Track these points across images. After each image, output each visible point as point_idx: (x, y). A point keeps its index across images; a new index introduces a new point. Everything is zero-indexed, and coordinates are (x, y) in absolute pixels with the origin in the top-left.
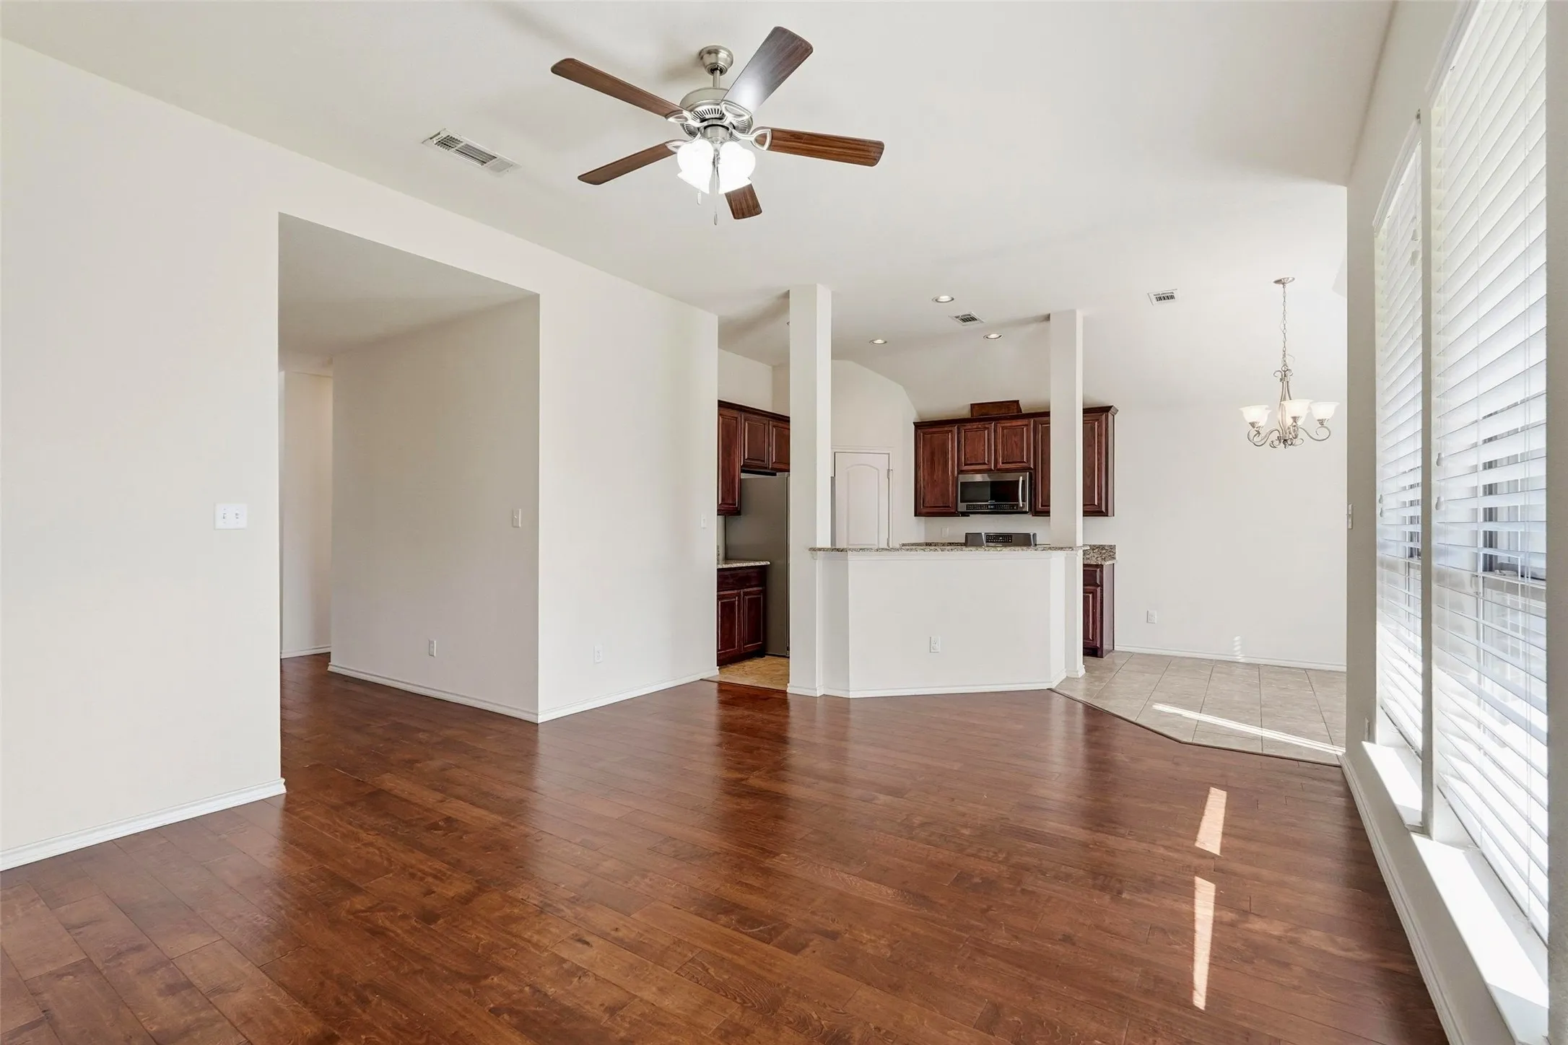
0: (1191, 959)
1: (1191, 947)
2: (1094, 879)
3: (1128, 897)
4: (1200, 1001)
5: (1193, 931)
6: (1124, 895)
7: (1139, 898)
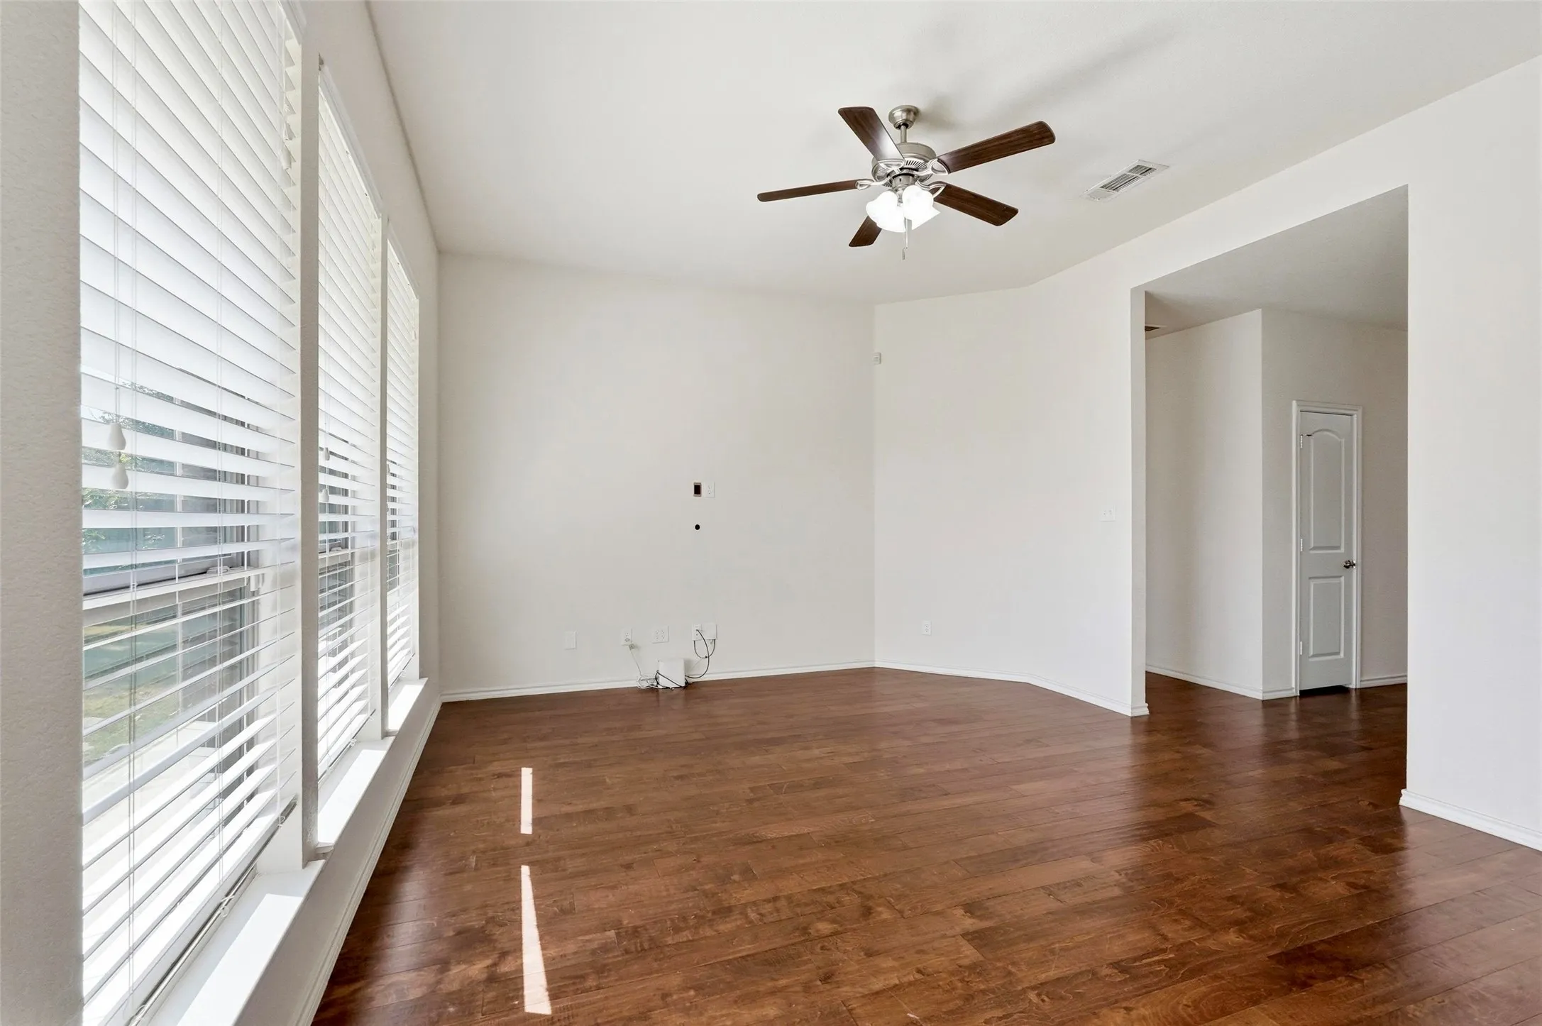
0: (536, 897)
1: (537, 908)
2: (651, 939)
3: (608, 933)
4: (525, 870)
5: (538, 926)
6: (612, 933)
7: (597, 939)
